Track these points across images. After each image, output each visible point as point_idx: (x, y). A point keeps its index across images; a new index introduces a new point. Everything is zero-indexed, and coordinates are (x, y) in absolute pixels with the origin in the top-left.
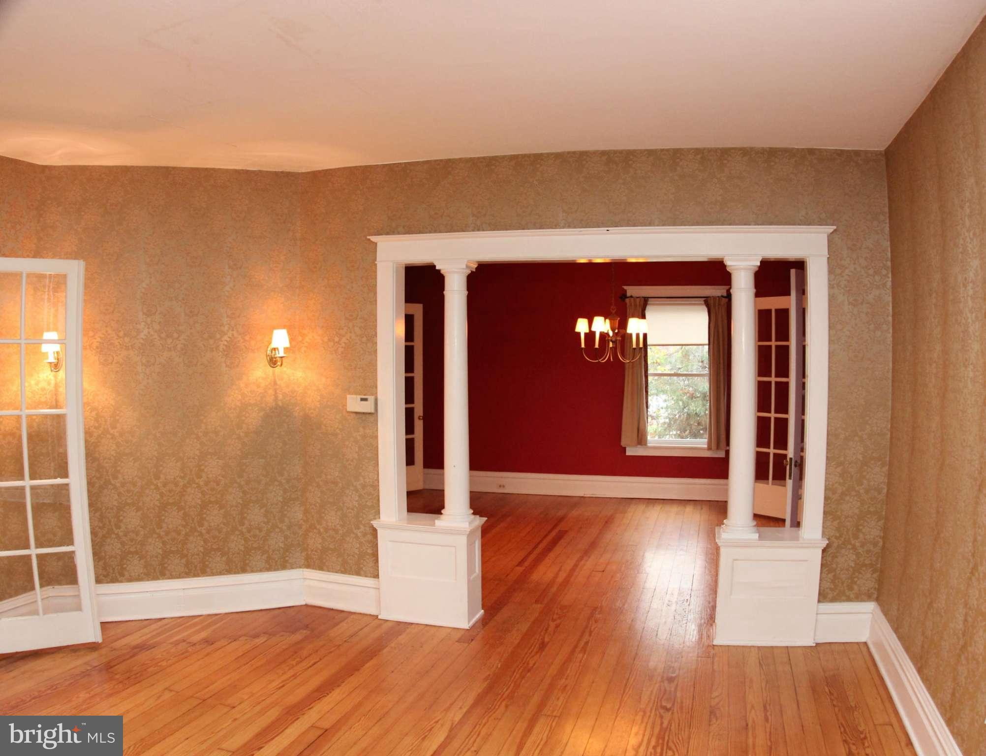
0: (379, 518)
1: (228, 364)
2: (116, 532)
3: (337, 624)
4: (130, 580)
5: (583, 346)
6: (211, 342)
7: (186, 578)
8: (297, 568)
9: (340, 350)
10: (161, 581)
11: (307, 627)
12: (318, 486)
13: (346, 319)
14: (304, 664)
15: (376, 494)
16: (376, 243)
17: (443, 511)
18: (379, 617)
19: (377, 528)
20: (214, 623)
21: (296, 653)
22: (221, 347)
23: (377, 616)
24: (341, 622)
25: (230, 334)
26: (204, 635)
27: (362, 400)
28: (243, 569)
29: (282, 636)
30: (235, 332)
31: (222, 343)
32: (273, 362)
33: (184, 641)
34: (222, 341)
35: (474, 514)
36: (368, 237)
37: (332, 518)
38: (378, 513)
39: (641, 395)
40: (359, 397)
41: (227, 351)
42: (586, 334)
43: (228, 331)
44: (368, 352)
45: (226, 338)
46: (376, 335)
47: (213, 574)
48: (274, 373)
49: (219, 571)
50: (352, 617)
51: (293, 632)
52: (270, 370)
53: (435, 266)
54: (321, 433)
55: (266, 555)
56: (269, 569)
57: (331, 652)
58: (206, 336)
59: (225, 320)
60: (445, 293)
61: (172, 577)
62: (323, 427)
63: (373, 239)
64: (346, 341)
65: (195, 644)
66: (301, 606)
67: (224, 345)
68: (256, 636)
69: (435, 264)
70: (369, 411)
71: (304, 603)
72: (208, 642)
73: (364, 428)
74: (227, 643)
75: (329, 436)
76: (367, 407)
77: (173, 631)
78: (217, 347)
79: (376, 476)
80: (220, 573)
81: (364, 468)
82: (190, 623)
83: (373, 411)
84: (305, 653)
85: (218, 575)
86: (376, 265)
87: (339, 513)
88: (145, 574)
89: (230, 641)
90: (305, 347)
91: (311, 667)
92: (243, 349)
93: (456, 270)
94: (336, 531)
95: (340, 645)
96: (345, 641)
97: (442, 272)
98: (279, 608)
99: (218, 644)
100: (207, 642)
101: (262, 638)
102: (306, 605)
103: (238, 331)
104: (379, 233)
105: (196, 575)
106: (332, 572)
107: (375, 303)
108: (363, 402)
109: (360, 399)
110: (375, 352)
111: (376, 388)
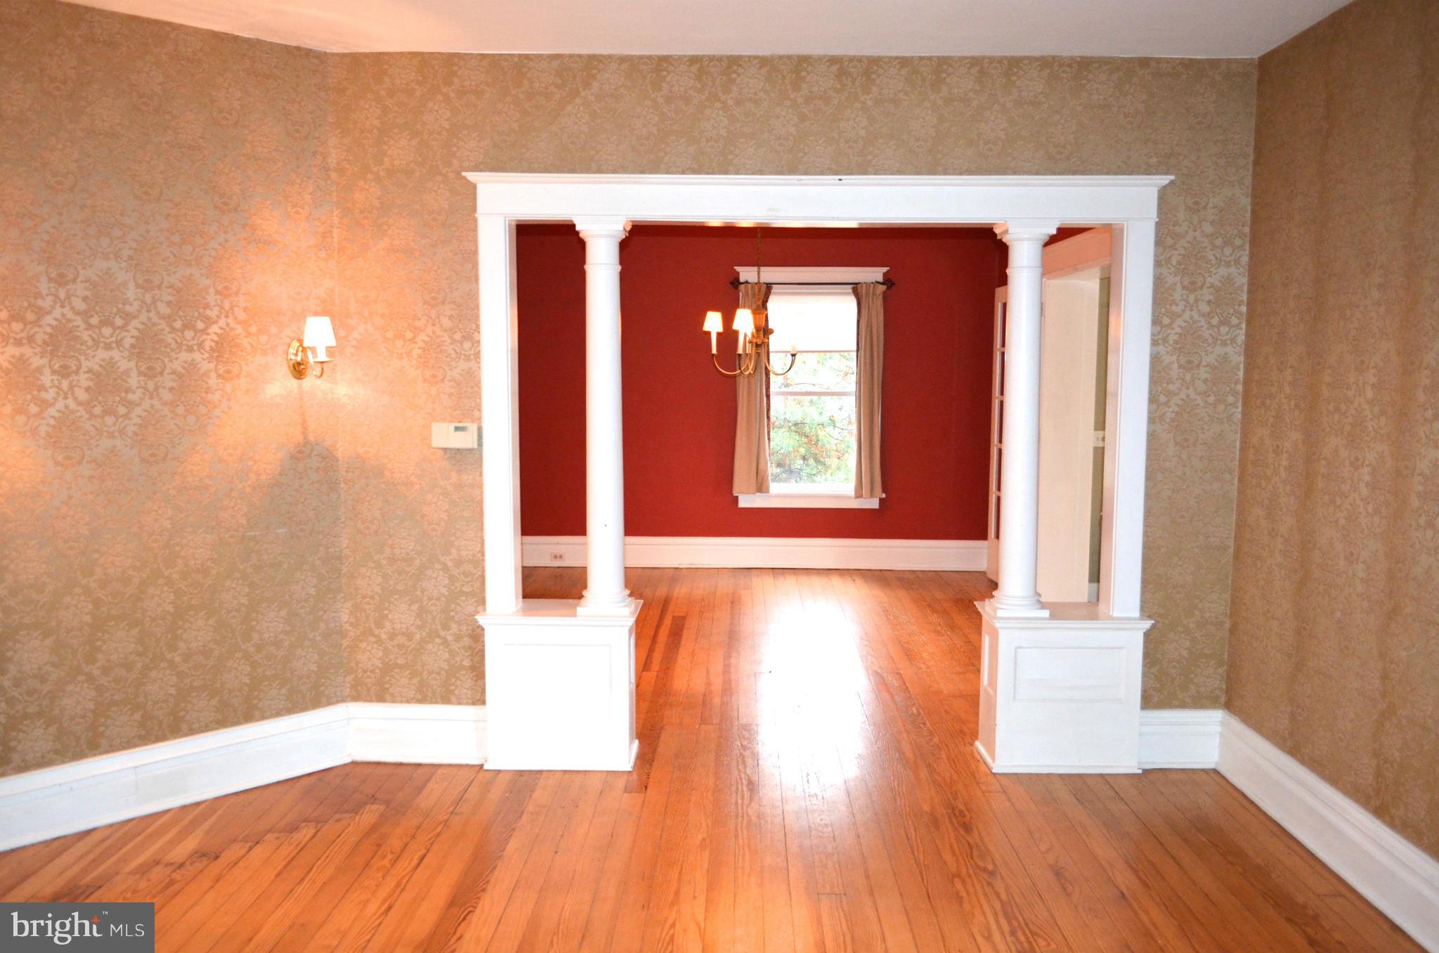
0: (485, 610)
1: (221, 372)
3: (420, 789)
5: (714, 351)
6: (189, 334)
7: (140, 746)
8: (337, 702)
9: (416, 352)
10: (90, 760)
11: (373, 799)
12: (379, 566)
13: (425, 302)
14: (404, 865)
15: (480, 573)
16: (475, 185)
17: (584, 593)
18: (486, 767)
19: (484, 626)
20: (204, 816)
21: (379, 846)
22: (208, 344)
23: (482, 766)
24: (427, 782)
25: (222, 323)
26: (190, 844)
27: (457, 429)
28: (248, 715)
29: (339, 820)
30: (230, 320)
31: (209, 337)
32: (299, 370)
33: (157, 863)
34: (208, 334)
35: (631, 595)
36: (463, 174)
37: (402, 616)
38: (482, 602)
39: (761, 422)
40: (452, 426)
41: (219, 352)
42: (719, 334)
43: (219, 317)
44: (465, 355)
45: (215, 329)
46: (478, 329)
47: (192, 732)
48: (300, 387)
49: (202, 724)
50: (440, 771)
51: (356, 810)
52: (294, 382)
53: (574, 226)
54: (384, 483)
55: (287, 687)
56: (292, 710)
57: (438, 835)
58: (178, 324)
59: (212, 298)
60: (586, 267)
61: (111, 749)
62: (387, 473)
63: (471, 176)
64: (427, 339)
65: (182, 865)
66: (345, 765)
67: (212, 340)
68: (293, 828)
69: (575, 222)
70: (470, 446)
71: (348, 760)
72: (207, 855)
73: (459, 471)
74: (243, 851)
75: (398, 487)
76: (464, 441)
77: (124, 850)
78: (200, 346)
79: (480, 545)
80: (206, 728)
81: (459, 534)
82: (150, 830)
83: (475, 446)
84: (395, 843)
85: (202, 732)
86: (475, 220)
87: (415, 607)
88: (57, 751)
89: (248, 845)
90: (353, 346)
91: (418, 865)
92: (246, 349)
93: (603, 233)
94: (409, 636)
95: (447, 821)
96: (452, 813)
98: (309, 775)
99: (229, 856)
100: (204, 855)
101: (305, 831)
102: (354, 764)
103: (236, 318)
104: (477, 169)
105: (161, 738)
106: (401, 702)
107: (476, 278)
108: (459, 433)
109: (453, 429)
110: (477, 355)
111: (480, 410)
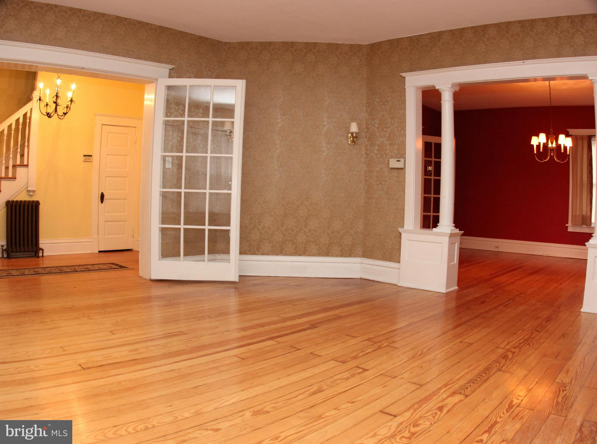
0: (404, 227)
1: (326, 142)
2: (258, 227)
4: (263, 254)
6: (317, 130)
7: (294, 256)
8: (357, 257)
9: (387, 135)
10: (280, 256)
15: (403, 214)
16: (405, 78)
27: (397, 161)
28: (327, 254)
34: (323, 130)
36: (400, 74)
37: (379, 228)
38: (403, 225)
40: (396, 160)
41: (326, 135)
44: (402, 135)
45: (325, 128)
46: (405, 126)
47: (310, 255)
49: (313, 253)
55: (341, 248)
56: (342, 256)
58: (314, 127)
60: (442, 102)
61: (286, 255)
63: (403, 74)
64: (390, 130)
67: (324, 132)
69: (436, 86)
70: (401, 167)
71: (359, 277)
76: (400, 165)
78: (321, 133)
79: (404, 204)
80: (314, 255)
83: (403, 167)
85: (312, 256)
86: (404, 90)
87: (383, 226)
88: (271, 251)
92: (335, 135)
93: (447, 89)
94: (379, 236)
97: (440, 90)
98: (345, 278)
102: (362, 278)
104: (406, 72)
105: (300, 255)
106: (377, 259)
107: (405, 109)
108: (398, 162)
109: (396, 161)
110: (405, 135)
111: (405, 154)
